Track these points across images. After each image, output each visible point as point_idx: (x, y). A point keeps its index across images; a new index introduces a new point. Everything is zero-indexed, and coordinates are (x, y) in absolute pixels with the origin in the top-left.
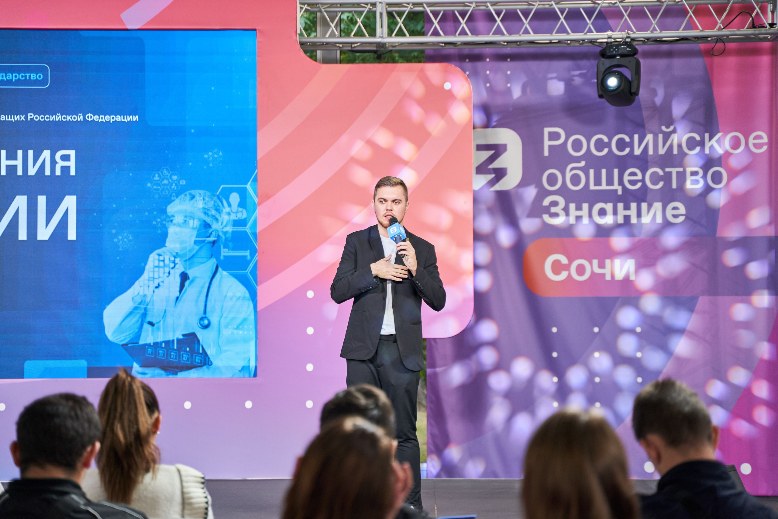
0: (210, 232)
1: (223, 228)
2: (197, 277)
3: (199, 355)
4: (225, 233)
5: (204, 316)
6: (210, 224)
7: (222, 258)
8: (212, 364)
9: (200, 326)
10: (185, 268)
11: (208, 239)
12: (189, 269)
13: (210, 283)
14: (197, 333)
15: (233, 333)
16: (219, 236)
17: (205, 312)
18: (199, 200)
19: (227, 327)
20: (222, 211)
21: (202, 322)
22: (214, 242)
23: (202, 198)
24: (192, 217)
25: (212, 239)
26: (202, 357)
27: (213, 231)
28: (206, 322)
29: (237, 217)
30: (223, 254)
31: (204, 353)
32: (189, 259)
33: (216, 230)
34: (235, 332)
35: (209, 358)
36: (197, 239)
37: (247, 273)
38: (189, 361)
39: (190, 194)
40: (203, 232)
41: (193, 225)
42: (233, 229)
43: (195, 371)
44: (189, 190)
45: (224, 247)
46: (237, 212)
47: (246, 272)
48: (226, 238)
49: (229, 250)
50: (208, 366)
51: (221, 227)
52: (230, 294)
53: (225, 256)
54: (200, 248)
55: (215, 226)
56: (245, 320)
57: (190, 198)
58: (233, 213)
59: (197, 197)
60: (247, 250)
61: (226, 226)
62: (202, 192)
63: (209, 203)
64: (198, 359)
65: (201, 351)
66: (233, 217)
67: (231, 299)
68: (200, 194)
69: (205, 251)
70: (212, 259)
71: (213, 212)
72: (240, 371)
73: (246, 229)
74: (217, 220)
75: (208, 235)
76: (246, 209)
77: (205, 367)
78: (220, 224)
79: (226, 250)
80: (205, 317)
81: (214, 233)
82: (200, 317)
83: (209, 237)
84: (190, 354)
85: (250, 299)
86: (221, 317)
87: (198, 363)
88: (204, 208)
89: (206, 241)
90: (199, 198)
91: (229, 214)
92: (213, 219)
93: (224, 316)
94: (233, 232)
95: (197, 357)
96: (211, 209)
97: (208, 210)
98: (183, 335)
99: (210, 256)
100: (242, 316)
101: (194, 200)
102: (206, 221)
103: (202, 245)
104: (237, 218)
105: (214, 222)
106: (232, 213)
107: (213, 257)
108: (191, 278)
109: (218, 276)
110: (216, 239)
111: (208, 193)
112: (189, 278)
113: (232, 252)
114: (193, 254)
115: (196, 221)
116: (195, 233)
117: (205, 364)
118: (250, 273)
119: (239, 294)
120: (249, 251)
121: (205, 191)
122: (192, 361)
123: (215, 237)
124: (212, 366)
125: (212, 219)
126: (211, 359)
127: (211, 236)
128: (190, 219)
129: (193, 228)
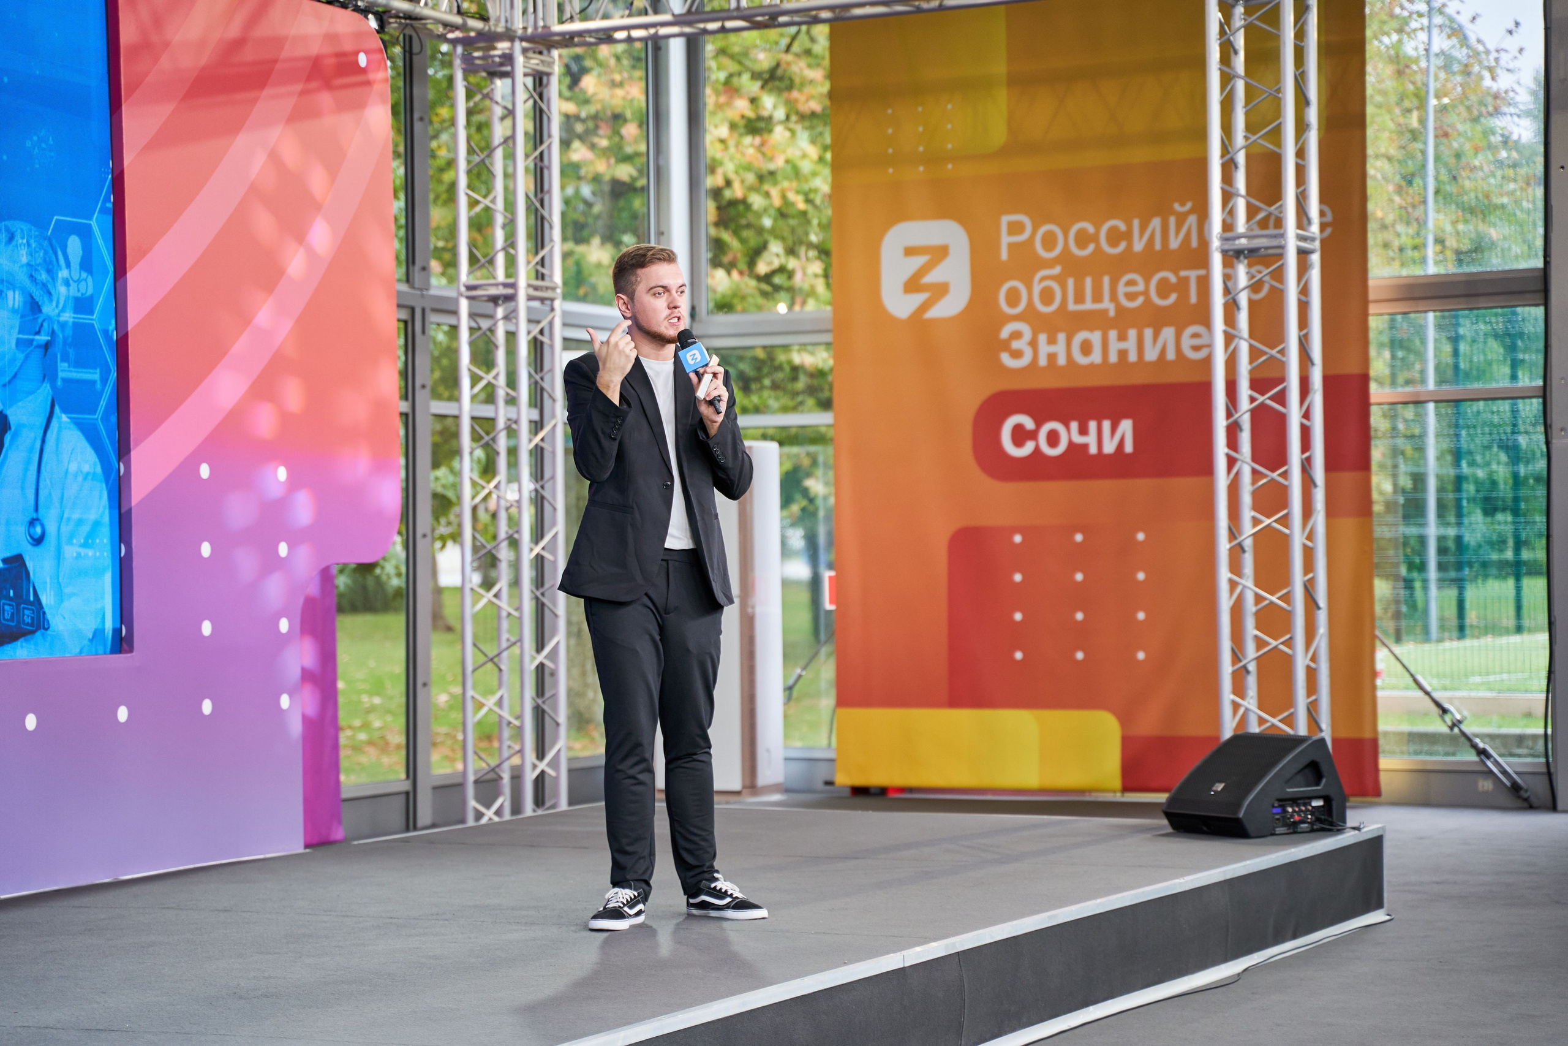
0: (40, 321)
1: (59, 315)
2: (24, 426)
3: (30, 607)
4: (63, 325)
5: (35, 516)
6: (40, 303)
7: (59, 383)
8: (49, 628)
9: (28, 537)
10: (3, 404)
11: (37, 337)
12: (10, 406)
13: (43, 441)
14: (24, 556)
15: (79, 554)
16: (53, 333)
17: (36, 510)
18: (20, 245)
19: (70, 542)
20: (57, 275)
21: (32, 530)
22: (47, 346)
23: (25, 241)
24: (11, 284)
25: (43, 338)
26: (33, 610)
27: (44, 320)
28: (38, 530)
29: (79, 291)
30: (61, 375)
31: (36, 602)
32: (10, 382)
33: (49, 318)
34: (83, 551)
35: (44, 613)
36: (21, 336)
37: (97, 419)
38: (13, 622)
39: (7, 230)
40: (29, 320)
41: (14, 304)
42: (74, 318)
43: (24, 644)
44: (4, 220)
45: (63, 360)
46: (78, 281)
47: (96, 416)
48: (63, 336)
49: (69, 367)
50: (43, 631)
51: (57, 311)
52: (73, 467)
53: (64, 380)
54: (27, 357)
55: (48, 309)
56: (97, 524)
57: (7, 239)
58: (75, 282)
59: (19, 240)
60: (96, 368)
61: (63, 310)
62: (25, 226)
63: (37, 255)
64: (28, 616)
65: (32, 599)
66: (73, 292)
67: (76, 476)
68: (22, 231)
69: (34, 368)
70: (44, 385)
71: (43, 276)
72: (91, 641)
73: (92, 320)
74: (49, 293)
75: (37, 329)
76: (92, 275)
77: (38, 634)
78: (54, 304)
79: (66, 365)
80: (37, 519)
81: (45, 324)
82: (28, 519)
83: (38, 333)
84: (14, 604)
85: (103, 480)
86: (62, 518)
87: (28, 624)
88: (28, 265)
89: (35, 343)
90: (20, 241)
91: (67, 283)
92: (44, 292)
93: (65, 516)
94: (74, 324)
95: (27, 612)
96: (39, 268)
97: (36, 270)
98: (5, 561)
99: (40, 377)
100: (92, 516)
101: (14, 243)
102: (33, 295)
103: (29, 350)
104: (79, 295)
105: (46, 299)
106: (71, 282)
107: (46, 379)
108: (13, 428)
109: (54, 424)
110: (49, 338)
111: (35, 232)
112: (10, 428)
113: (75, 372)
114: (15, 370)
115: (17, 293)
116: (17, 322)
117: (38, 628)
118: (101, 419)
119: (86, 468)
120: (98, 371)
121: (29, 226)
122: (18, 622)
123: (48, 336)
124: (49, 632)
125: (42, 293)
126: (49, 616)
127: (42, 332)
128: (9, 289)
129: (14, 311)
